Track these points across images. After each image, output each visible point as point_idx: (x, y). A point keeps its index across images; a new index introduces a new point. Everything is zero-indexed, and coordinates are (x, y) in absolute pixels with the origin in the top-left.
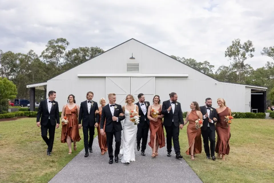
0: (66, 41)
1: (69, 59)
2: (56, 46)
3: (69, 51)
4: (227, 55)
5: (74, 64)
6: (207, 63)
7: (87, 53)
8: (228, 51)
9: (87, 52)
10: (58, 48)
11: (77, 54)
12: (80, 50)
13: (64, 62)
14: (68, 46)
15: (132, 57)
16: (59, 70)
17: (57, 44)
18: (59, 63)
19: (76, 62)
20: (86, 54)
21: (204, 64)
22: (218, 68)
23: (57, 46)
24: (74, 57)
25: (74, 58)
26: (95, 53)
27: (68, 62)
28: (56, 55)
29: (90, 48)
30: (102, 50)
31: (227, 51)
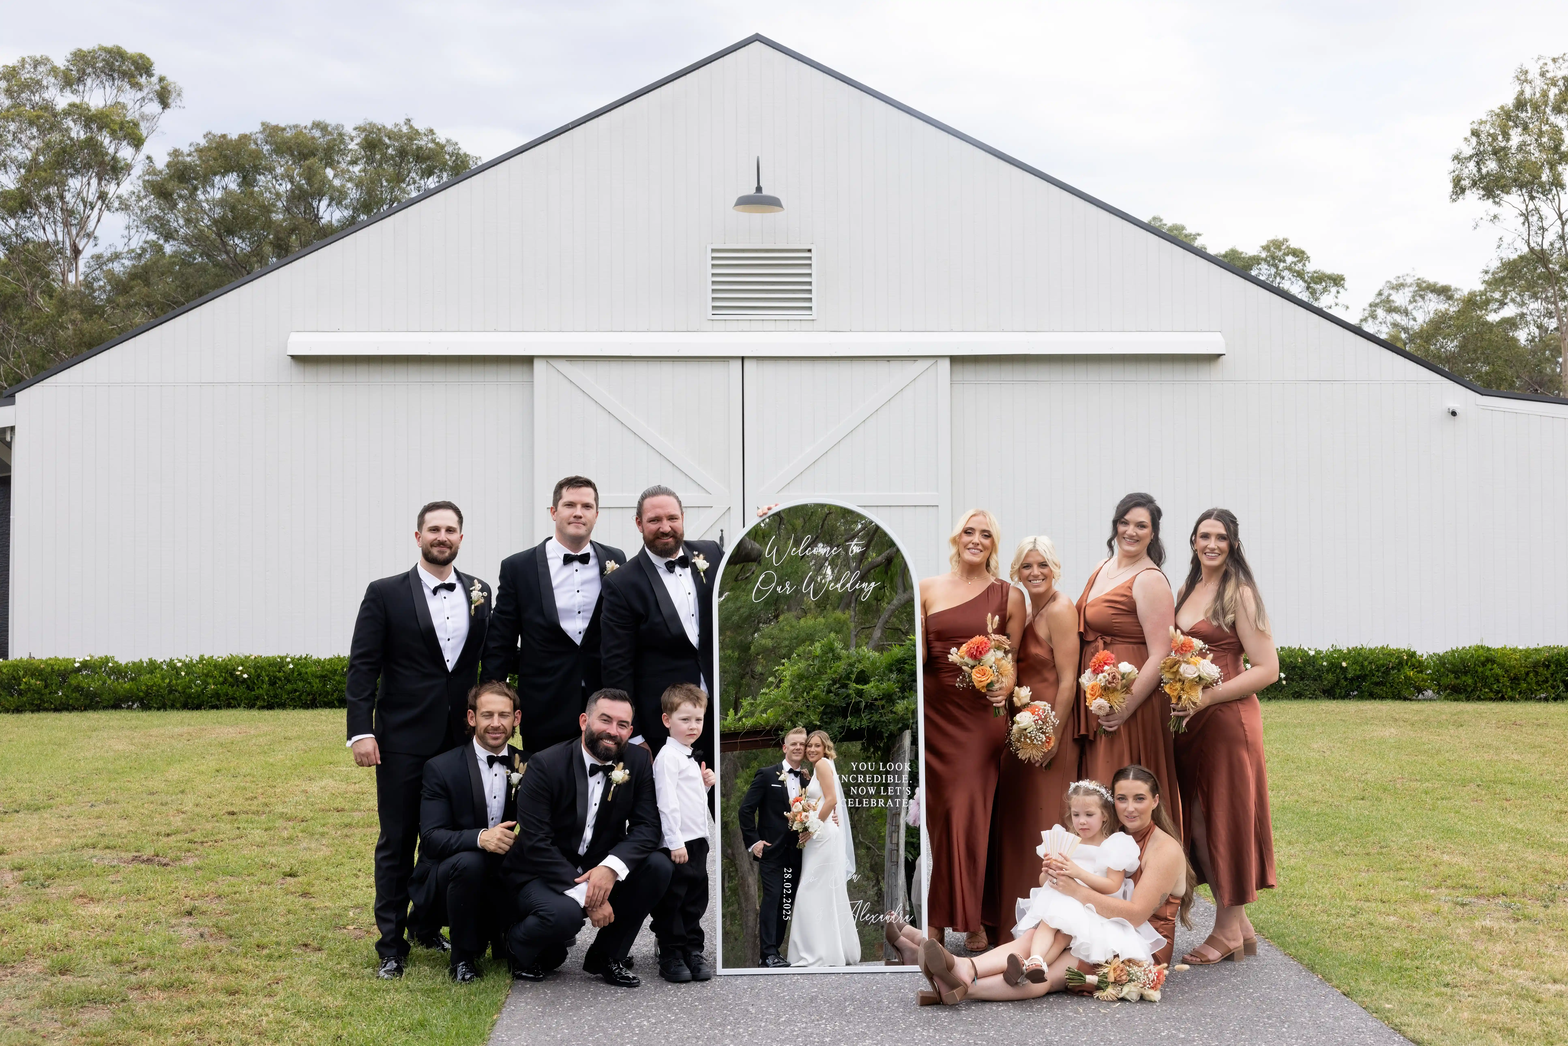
0: (150, 75)
1: (177, 222)
2: (67, 113)
3: (176, 153)
4: (1466, 183)
5: (216, 264)
6: (1290, 259)
7: (330, 172)
8: (1479, 157)
9: (330, 163)
10: (78, 132)
11: (247, 181)
12: (266, 148)
13: (136, 243)
14: (167, 111)
15: (759, 189)
16: (92, 311)
17: (76, 100)
18: (88, 251)
19: (240, 244)
20: (324, 180)
21: (1264, 266)
22: (1372, 298)
23: (74, 110)
24: (222, 203)
25: (218, 212)
26: (399, 179)
27: (169, 248)
28: (62, 185)
29: (349, 129)
30: (449, 149)
31: (1468, 151)
